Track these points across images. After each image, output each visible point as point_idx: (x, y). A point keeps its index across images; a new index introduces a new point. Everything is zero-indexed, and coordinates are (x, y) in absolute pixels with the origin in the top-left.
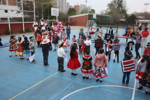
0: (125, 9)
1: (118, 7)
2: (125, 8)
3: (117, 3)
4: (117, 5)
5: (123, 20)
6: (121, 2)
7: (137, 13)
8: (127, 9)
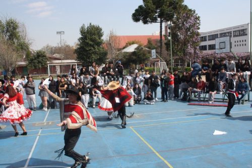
0: (26, 41)
1: (10, 39)
2: (25, 39)
3: (8, 31)
4: (8, 34)
5: (23, 63)
6: (14, 28)
7: (52, 48)
8: (30, 42)
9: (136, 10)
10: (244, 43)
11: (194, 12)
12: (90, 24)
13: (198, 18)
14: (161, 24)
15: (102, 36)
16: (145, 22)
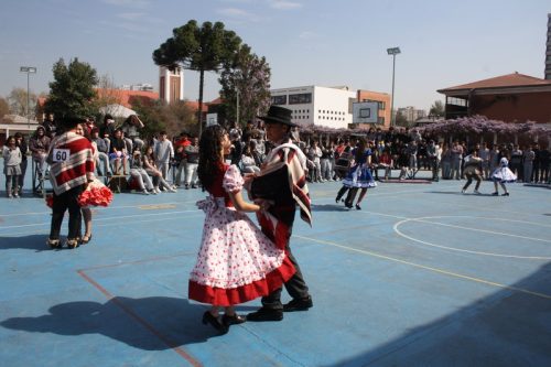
9: (163, 46)
10: (306, 114)
11: (264, 59)
12: (76, 59)
13: (268, 70)
14: (202, 74)
15: (94, 83)
16: (173, 68)
